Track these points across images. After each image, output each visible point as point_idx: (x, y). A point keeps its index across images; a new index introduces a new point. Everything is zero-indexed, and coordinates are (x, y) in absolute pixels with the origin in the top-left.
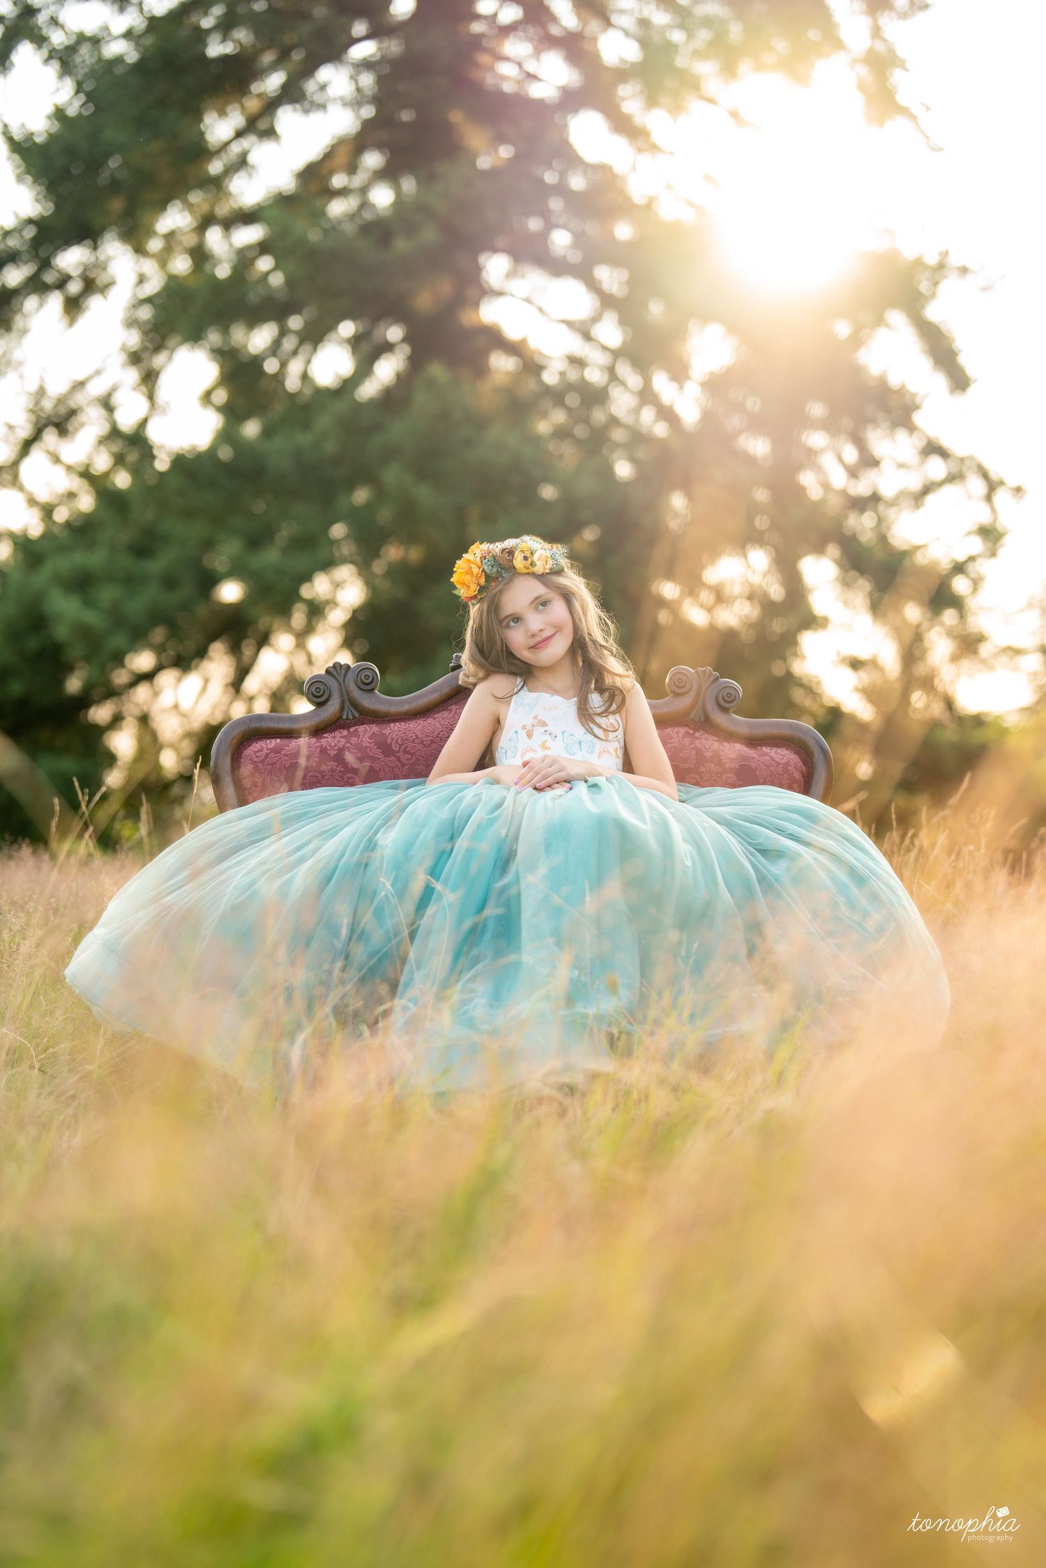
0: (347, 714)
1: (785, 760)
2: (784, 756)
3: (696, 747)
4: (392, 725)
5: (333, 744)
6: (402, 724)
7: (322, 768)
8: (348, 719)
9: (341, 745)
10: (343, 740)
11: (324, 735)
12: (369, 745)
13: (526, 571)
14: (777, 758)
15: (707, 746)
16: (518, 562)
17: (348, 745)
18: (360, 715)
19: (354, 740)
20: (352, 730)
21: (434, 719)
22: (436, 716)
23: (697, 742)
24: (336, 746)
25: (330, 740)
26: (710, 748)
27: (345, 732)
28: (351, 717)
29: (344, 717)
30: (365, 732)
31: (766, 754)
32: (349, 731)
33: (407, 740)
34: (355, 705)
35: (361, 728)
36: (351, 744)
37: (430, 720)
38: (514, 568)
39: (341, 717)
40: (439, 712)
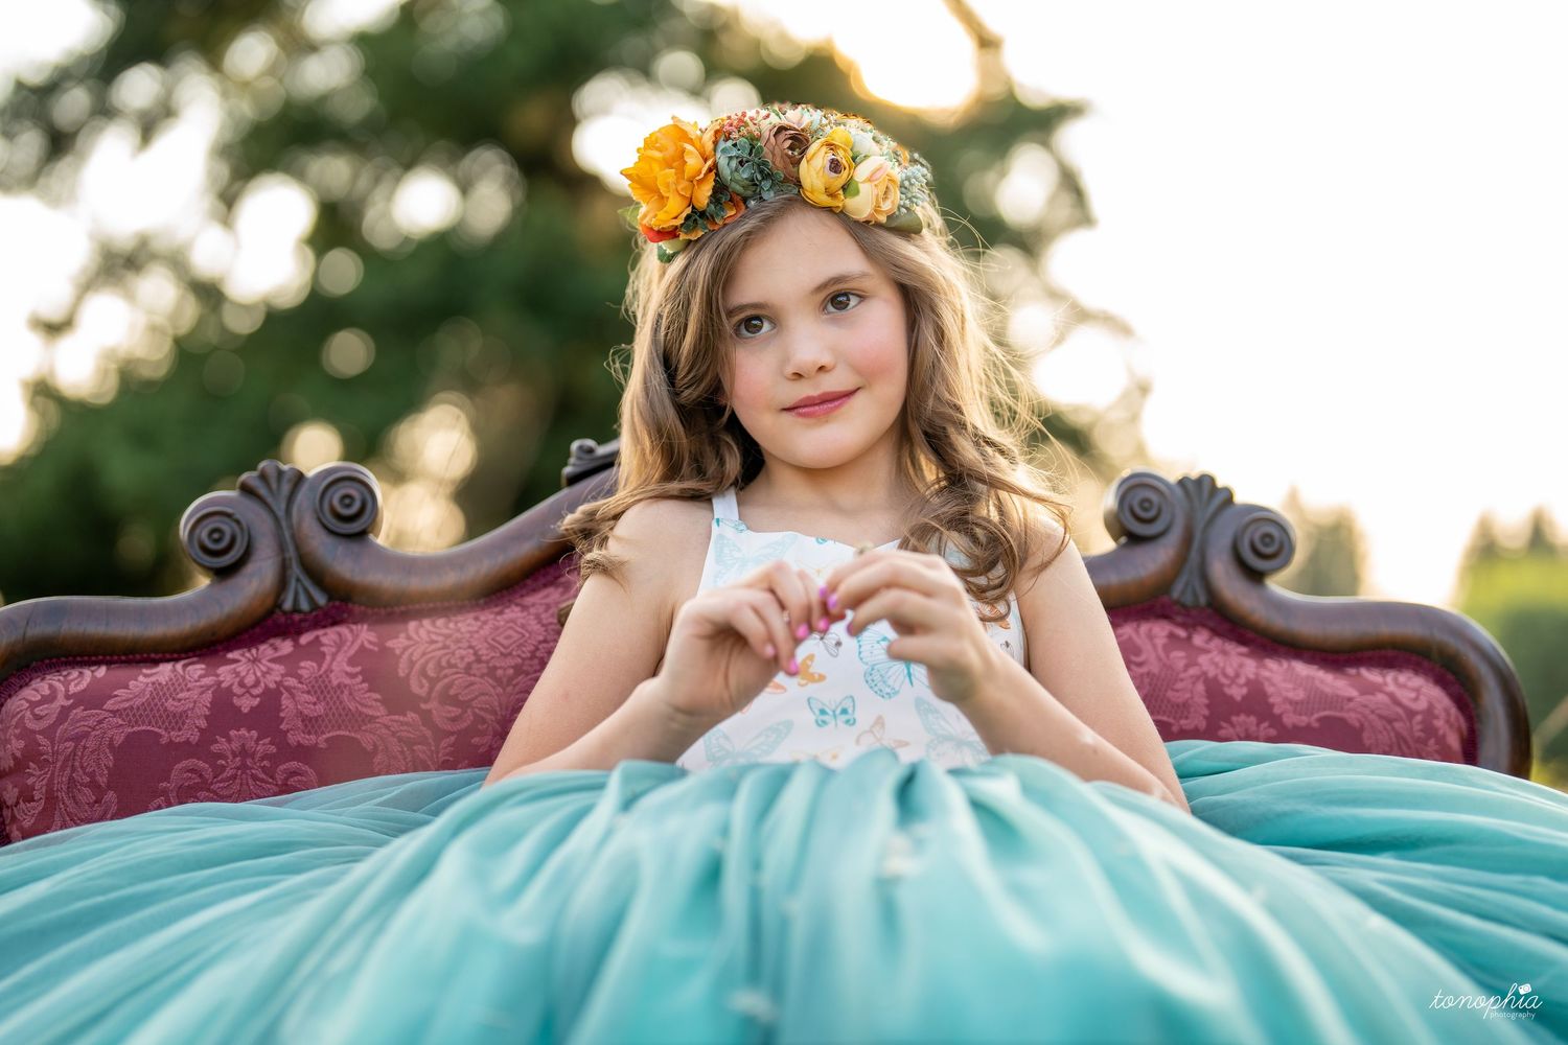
0: (296, 600)
1: (1422, 705)
2: (1417, 690)
3: (1205, 674)
4: (412, 625)
5: (250, 680)
6: (440, 622)
7: (215, 748)
8: (296, 610)
9: (271, 681)
10: (279, 669)
11: (230, 656)
12: (347, 681)
13: (825, 200)
14: (1405, 696)
15: (1230, 671)
16: (813, 172)
17: (291, 682)
18: (330, 598)
19: (307, 667)
20: (305, 639)
21: (524, 608)
22: (529, 600)
23: (1203, 659)
24: (257, 684)
25: (242, 668)
26: (1237, 675)
27: (286, 647)
28: (305, 606)
29: (288, 605)
30: (341, 642)
31: (1373, 689)
32: (296, 644)
33: (450, 665)
34: (316, 574)
35: (329, 636)
36: (299, 678)
37: (513, 613)
38: (798, 184)
39: (277, 605)
40: (535, 590)
